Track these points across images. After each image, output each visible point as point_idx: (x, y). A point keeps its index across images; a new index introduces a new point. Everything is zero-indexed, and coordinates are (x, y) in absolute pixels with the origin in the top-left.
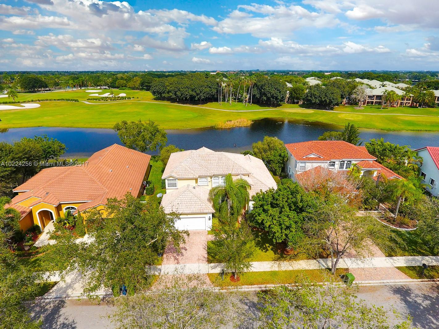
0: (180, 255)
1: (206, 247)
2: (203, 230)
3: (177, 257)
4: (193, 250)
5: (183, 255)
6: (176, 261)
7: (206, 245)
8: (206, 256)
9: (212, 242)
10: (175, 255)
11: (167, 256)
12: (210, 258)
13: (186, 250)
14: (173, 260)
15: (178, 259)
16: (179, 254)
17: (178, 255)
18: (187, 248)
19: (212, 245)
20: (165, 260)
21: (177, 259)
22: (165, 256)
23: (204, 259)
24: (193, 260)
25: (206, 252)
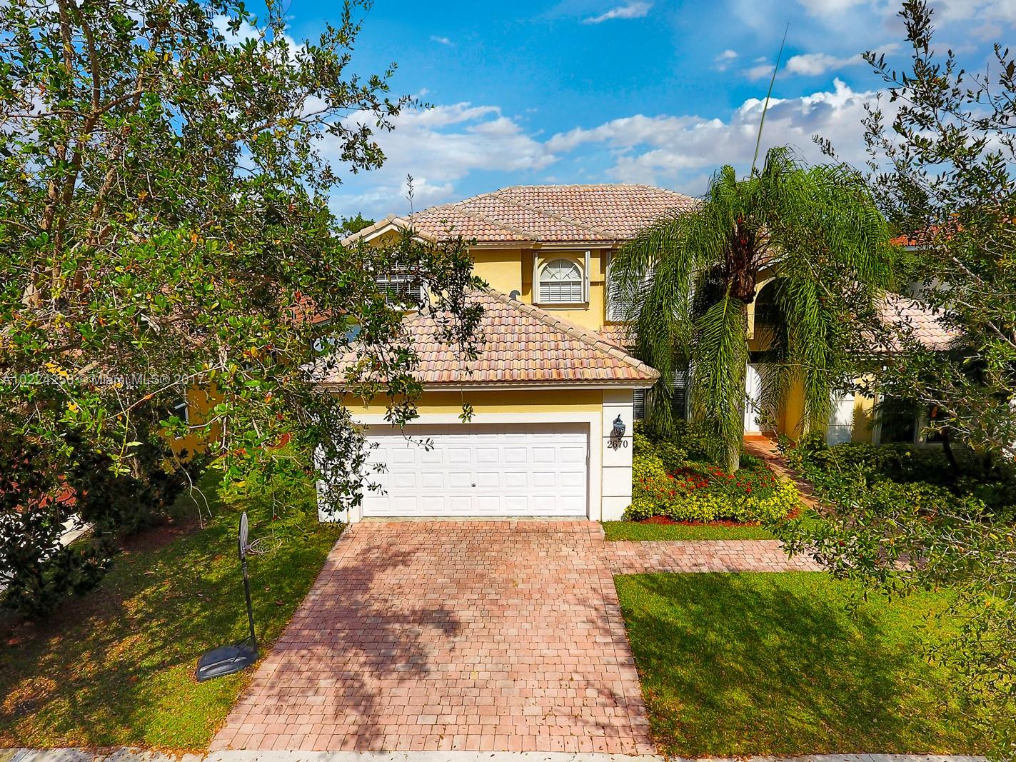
0: (400, 666)
1: (612, 611)
2: (570, 520)
3: (371, 683)
4: (513, 632)
5: (418, 666)
6: (353, 716)
7: (606, 599)
8: (627, 683)
9: (648, 582)
10: (356, 662)
11: (287, 667)
12: (669, 701)
13: (450, 626)
14: (330, 710)
15: (370, 698)
16: (394, 660)
17: (381, 666)
18: (464, 615)
19: (655, 606)
20: (259, 699)
21: (365, 703)
22: (269, 667)
23: (616, 717)
24: (516, 712)
25: (622, 655)
